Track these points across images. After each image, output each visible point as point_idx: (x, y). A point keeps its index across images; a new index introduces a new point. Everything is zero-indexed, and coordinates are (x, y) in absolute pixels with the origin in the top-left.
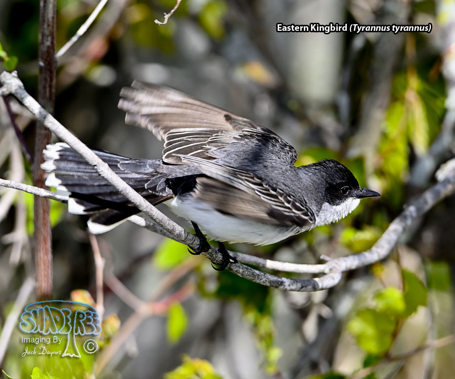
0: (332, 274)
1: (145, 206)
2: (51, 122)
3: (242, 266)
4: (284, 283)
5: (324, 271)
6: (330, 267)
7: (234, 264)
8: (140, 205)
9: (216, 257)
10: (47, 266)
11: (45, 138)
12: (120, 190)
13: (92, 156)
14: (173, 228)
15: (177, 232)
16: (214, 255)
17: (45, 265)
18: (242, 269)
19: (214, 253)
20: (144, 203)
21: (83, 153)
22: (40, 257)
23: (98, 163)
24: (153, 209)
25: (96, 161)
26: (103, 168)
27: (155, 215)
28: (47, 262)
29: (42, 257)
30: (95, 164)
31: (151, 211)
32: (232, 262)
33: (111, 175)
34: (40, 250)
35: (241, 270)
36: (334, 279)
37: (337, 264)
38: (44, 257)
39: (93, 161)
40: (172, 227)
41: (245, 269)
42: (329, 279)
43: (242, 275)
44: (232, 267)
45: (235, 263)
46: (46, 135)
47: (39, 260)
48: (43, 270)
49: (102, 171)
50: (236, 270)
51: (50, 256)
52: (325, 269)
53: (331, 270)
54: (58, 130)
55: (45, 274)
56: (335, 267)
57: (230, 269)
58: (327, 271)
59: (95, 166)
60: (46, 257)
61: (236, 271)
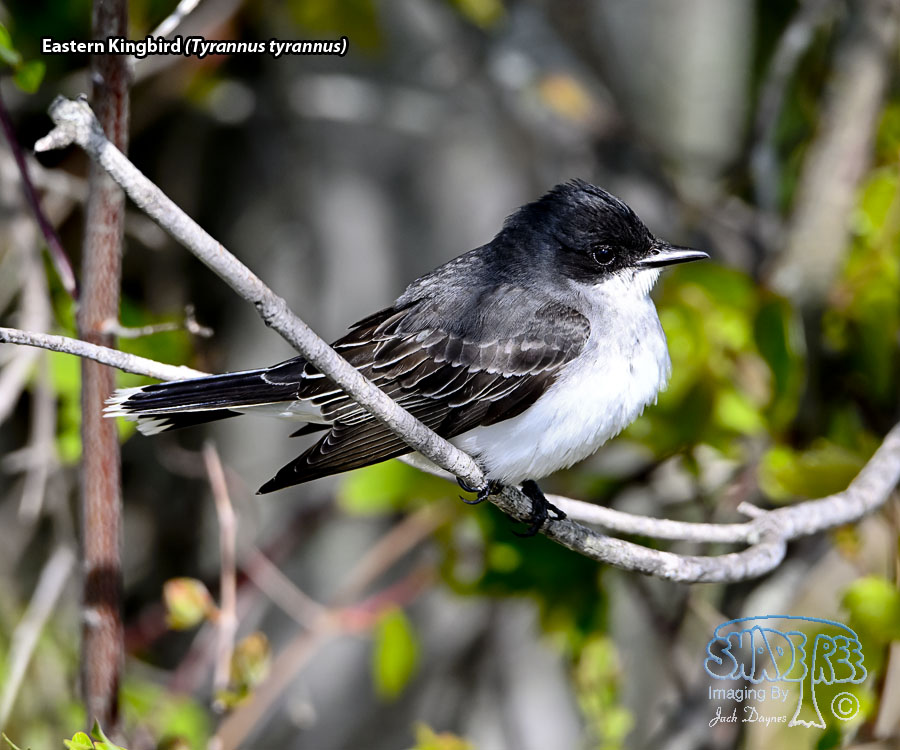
0: (766, 546)
1: (365, 393)
2: (161, 207)
3: (574, 525)
4: (664, 564)
5: (746, 538)
6: (761, 530)
7: (557, 522)
8: (356, 390)
9: (519, 505)
10: (109, 524)
11: (105, 242)
12: (312, 357)
13: (251, 282)
14: (427, 442)
15: (436, 450)
16: (515, 503)
17: (105, 523)
18: (575, 533)
19: (514, 497)
20: (365, 385)
21: (232, 274)
22: (95, 504)
23: (265, 297)
24: (383, 399)
25: (259, 292)
26: (275, 308)
27: (389, 412)
28: (111, 516)
29: (99, 503)
30: (258, 299)
31: (380, 405)
32: (554, 518)
33: (292, 324)
34: (94, 490)
35: (572, 536)
36: (769, 555)
37: (775, 523)
38: (103, 505)
39: (252, 292)
40: (425, 440)
41: (582, 533)
42: (761, 556)
43: (575, 545)
44: (553, 529)
45: (558, 519)
46: (107, 237)
47: (92, 511)
48: (102, 535)
49: (273, 315)
50: (561, 534)
51: (117, 503)
52: (749, 533)
53: (762, 536)
54: (177, 225)
55: (105, 543)
56: (770, 531)
57: (549, 532)
58: (753, 538)
59: (257, 303)
60: (107, 505)
61: (563, 537)
